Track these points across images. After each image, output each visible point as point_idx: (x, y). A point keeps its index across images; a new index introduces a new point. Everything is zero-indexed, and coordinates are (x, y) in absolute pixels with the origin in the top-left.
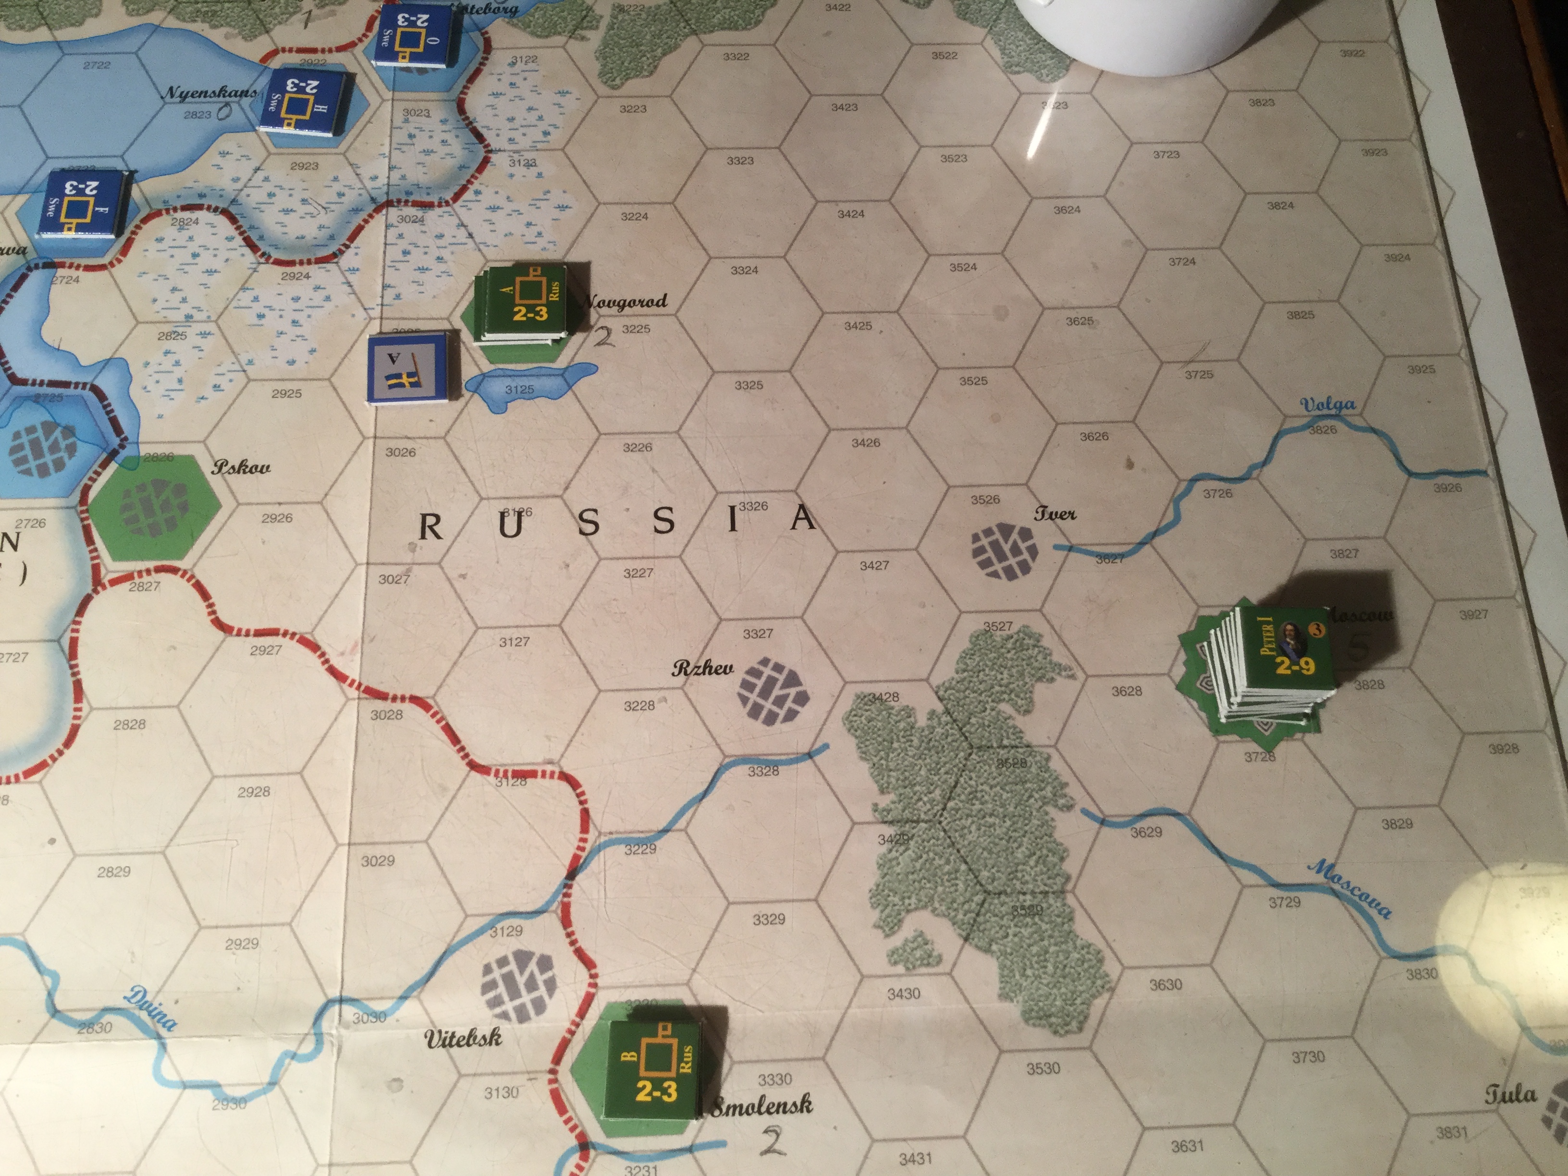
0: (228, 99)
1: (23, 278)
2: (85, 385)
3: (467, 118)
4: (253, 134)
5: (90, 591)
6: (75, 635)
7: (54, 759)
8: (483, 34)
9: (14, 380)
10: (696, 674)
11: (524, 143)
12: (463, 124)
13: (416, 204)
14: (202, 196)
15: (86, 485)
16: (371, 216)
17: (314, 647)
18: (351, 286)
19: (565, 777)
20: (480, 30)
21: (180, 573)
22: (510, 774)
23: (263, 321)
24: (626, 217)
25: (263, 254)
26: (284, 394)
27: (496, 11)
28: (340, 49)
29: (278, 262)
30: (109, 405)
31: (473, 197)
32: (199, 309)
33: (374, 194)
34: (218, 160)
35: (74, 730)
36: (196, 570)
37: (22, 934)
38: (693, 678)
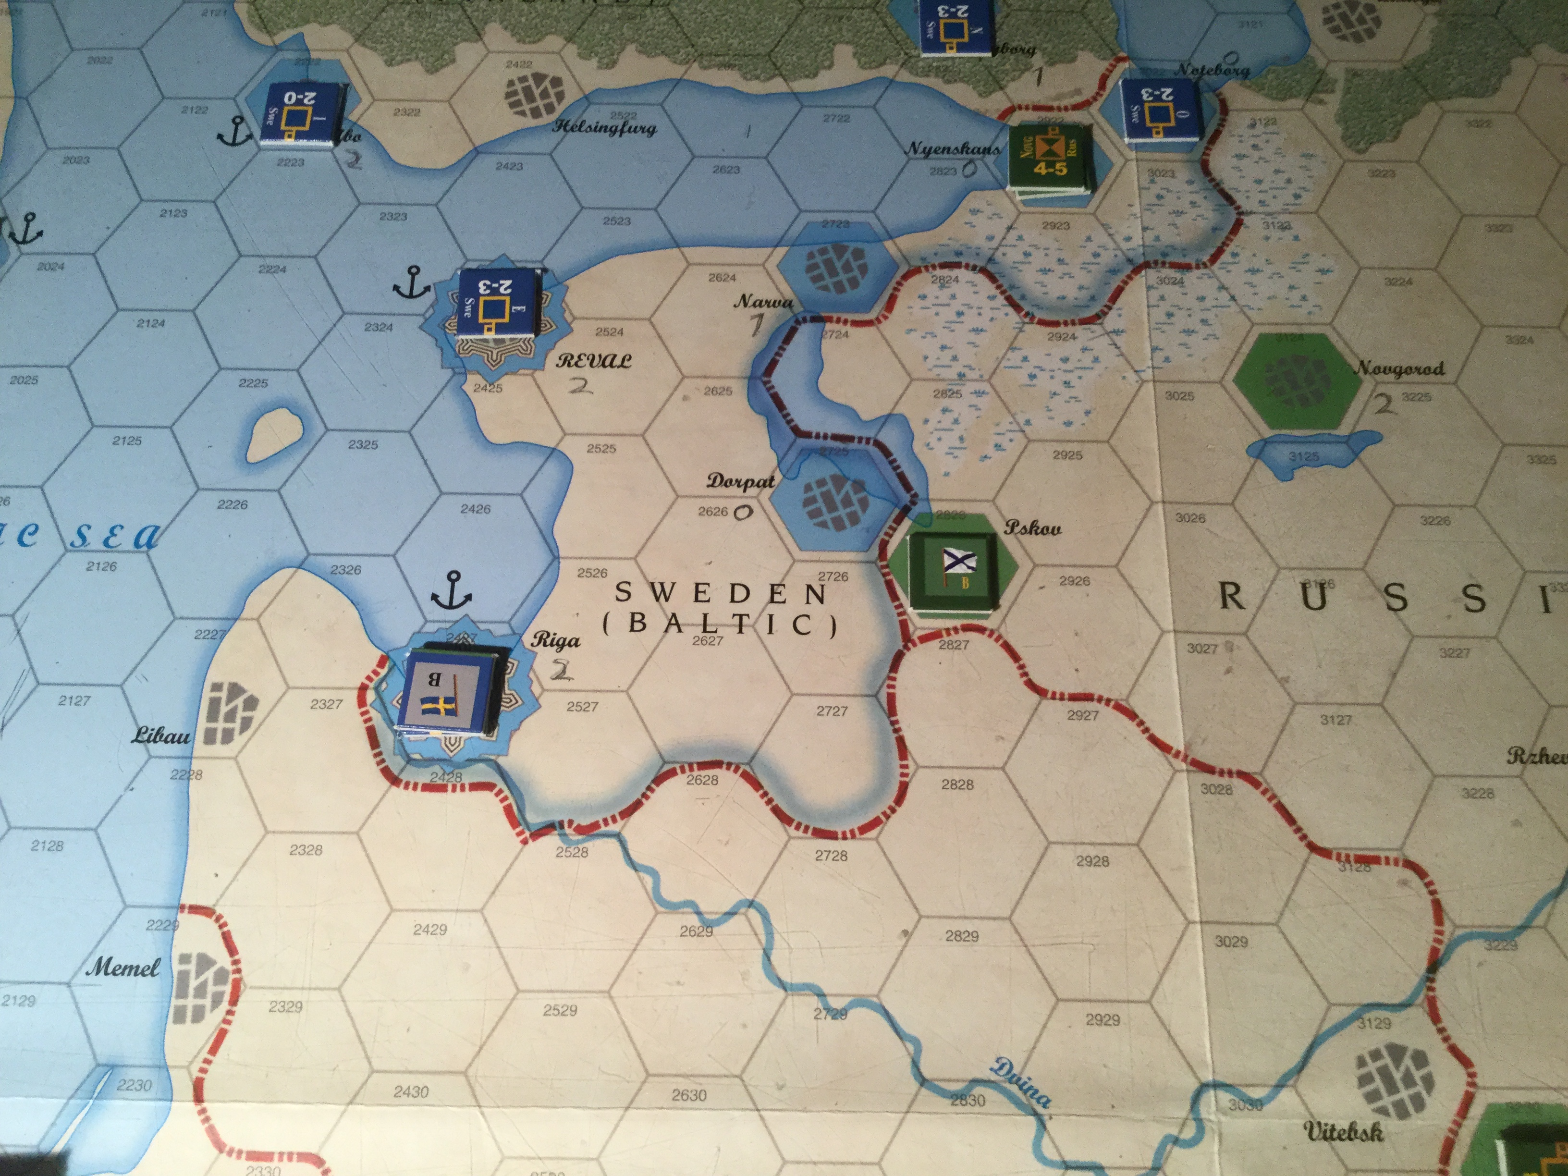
0: (971, 156)
1: (793, 331)
2: (868, 440)
3: (1212, 180)
4: (1001, 192)
5: (901, 648)
6: (891, 691)
7: (888, 817)
8: (1217, 96)
9: (797, 432)
10: (1534, 762)
11: (1275, 206)
12: (1210, 186)
13: (1174, 266)
14: (959, 254)
15: (883, 540)
16: (1130, 277)
17: (1132, 715)
18: (1118, 348)
19: (1410, 865)
20: (1214, 91)
21: (987, 633)
22: (1352, 859)
23: (1035, 381)
24: (1391, 282)
25: (1027, 314)
26: (1066, 455)
27: (1227, 72)
28: (1076, 107)
29: (1042, 322)
30: (895, 460)
31: (1231, 260)
32: (970, 368)
33: (1131, 254)
34: (970, 218)
35: (903, 788)
36: (1002, 631)
37: (877, 996)
38: (1530, 767)
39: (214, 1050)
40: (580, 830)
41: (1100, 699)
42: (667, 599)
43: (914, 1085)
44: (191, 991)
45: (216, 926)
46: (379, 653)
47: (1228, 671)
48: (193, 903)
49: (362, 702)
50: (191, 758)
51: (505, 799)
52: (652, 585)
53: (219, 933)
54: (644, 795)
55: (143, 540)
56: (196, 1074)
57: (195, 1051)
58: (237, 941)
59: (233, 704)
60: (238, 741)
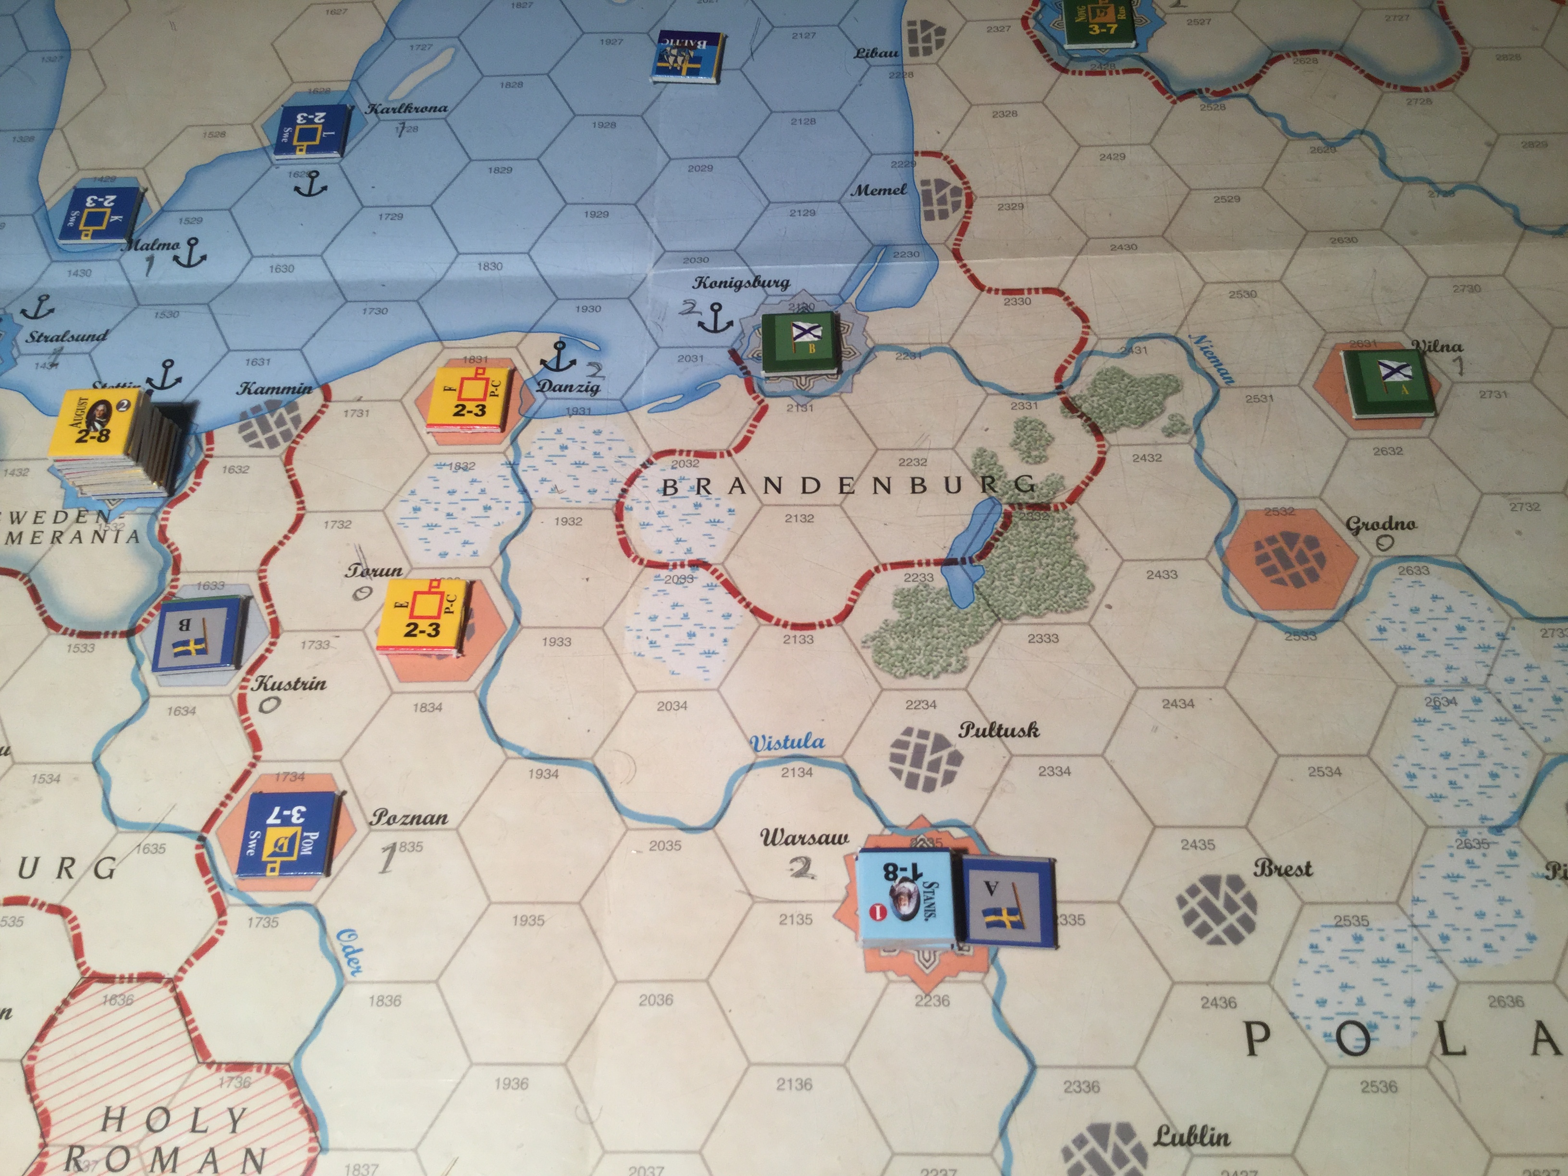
7: (1458, 78)
35: (1466, 61)
37: (1476, 181)
39: (962, 231)
40: (1215, 93)
43: (1520, 229)
44: (935, 201)
45: (945, 162)
48: (925, 150)
49: (1025, 25)
50: (902, 65)
51: (1152, 77)
53: (948, 166)
54: (1261, 71)
56: (951, 247)
57: (947, 235)
58: (963, 169)
59: (927, 33)
60: (936, 53)
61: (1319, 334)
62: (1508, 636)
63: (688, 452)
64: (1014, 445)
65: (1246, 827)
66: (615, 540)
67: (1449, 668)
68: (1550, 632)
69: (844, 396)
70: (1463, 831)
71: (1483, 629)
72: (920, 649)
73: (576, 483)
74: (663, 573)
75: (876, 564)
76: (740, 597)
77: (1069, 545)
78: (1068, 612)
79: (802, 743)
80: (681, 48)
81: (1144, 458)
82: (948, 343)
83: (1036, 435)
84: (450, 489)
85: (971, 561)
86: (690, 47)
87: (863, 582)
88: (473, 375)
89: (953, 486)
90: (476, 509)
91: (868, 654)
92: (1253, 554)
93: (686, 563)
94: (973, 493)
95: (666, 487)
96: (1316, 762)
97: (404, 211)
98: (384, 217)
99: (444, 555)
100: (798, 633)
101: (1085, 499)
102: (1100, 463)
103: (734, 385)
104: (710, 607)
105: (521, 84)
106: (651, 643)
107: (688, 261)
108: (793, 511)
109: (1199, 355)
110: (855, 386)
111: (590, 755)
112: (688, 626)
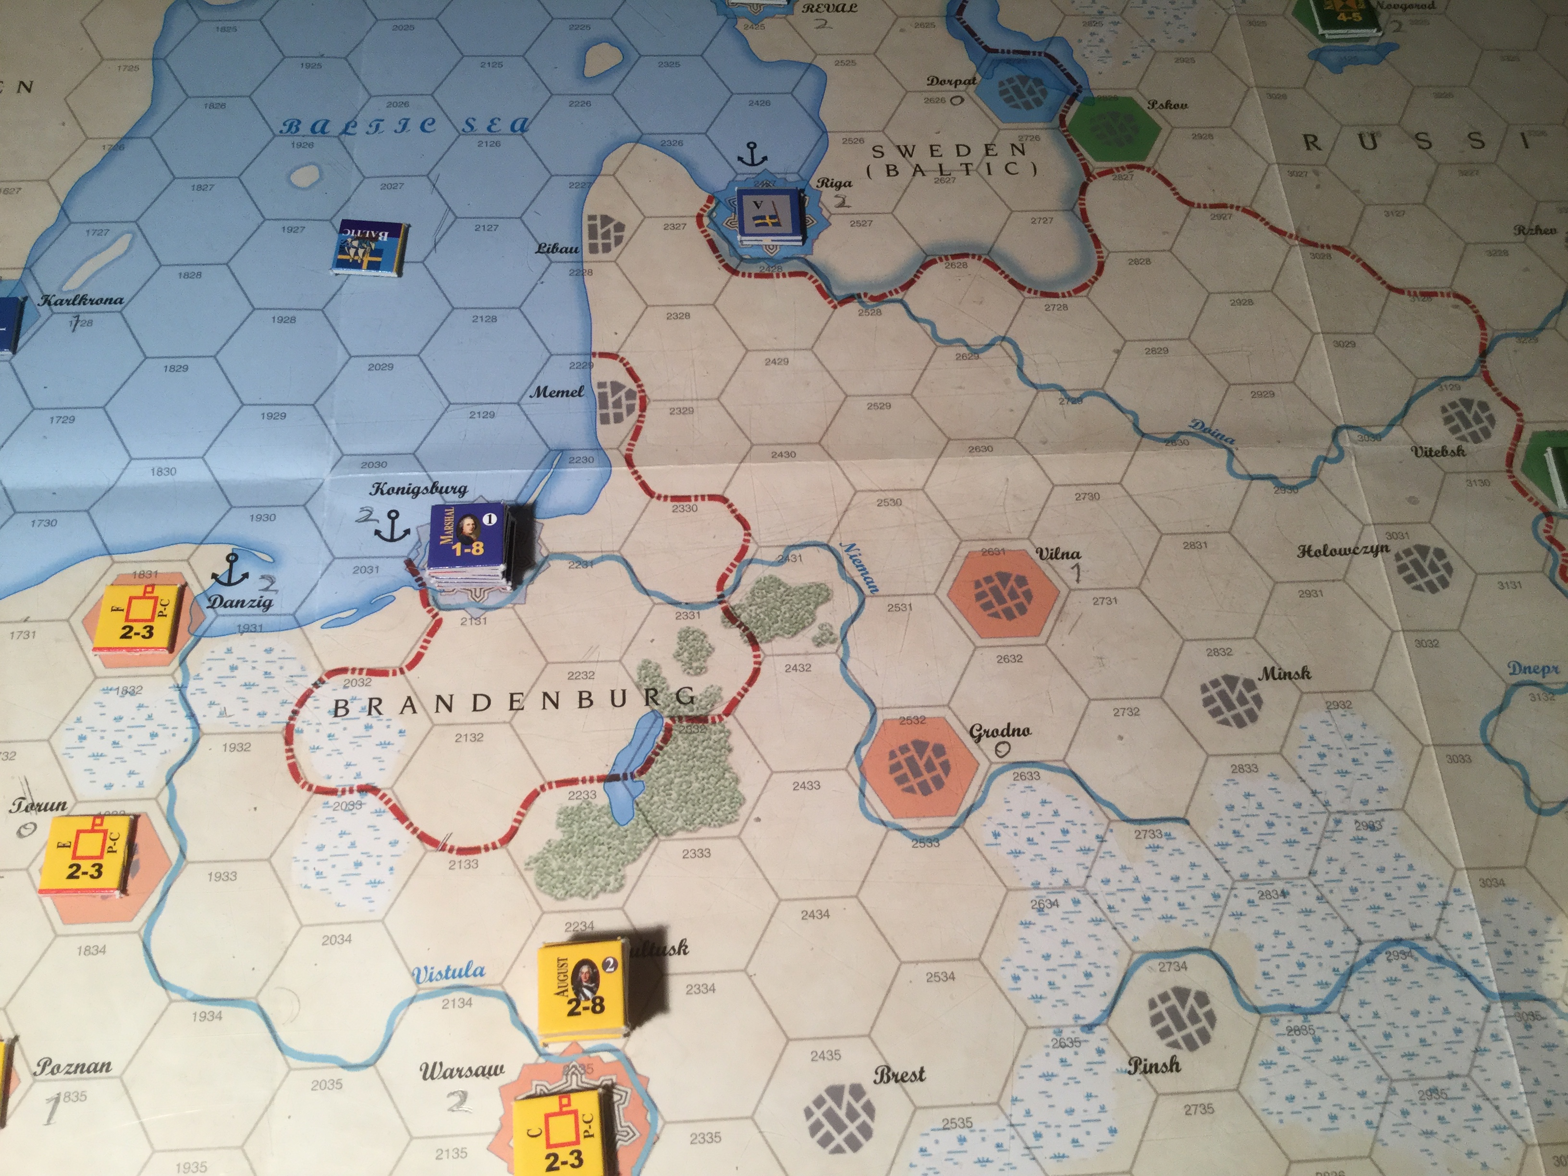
2: (1040, 53)
5: (1085, 180)
6: (1083, 207)
7: (1093, 283)
9: (987, 49)
10: (1531, 234)
15: (1061, 114)
17: (1256, 215)
19: (1457, 296)
21: (1147, 169)
22: (1418, 294)
26: (1183, 61)
30: (1061, 65)
32: (1107, 8)
35: (1101, 265)
36: (1157, 168)
37: (1102, 388)
38: (1530, 237)
39: (635, 436)
40: (873, 298)
41: (1232, 207)
42: (911, 156)
43: (1138, 437)
44: (610, 404)
45: (621, 365)
46: (706, 195)
47: (1318, 187)
48: (602, 351)
49: (700, 224)
50: (582, 262)
51: (816, 281)
52: (898, 147)
53: (624, 369)
54: (916, 276)
55: (517, 126)
56: (625, 452)
57: (621, 439)
58: (638, 373)
59: (606, 228)
60: (615, 251)
61: (955, 543)
62: (1106, 838)
63: (361, 670)
64: (677, 655)
65: (869, 1036)
66: (284, 765)
67: (1053, 871)
68: (1143, 833)
69: (517, 607)
70: (1059, 1031)
71: (1084, 832)
72: (580, 868)
73: (245, 706)
74: (332, 799)
75: (542, 783)
76: (407, 823)
77: (723, 758)
78: (720, 826)
79: (463, 973)
80: (362, 240)
81: (795, 668)
82: (619, 551)
83: (698, 645)
84: (117, 716)
85: (633, 776)
86: (371, 239)
87: (528, 802)
88: (141, 594)
89: (618, 701)
90: (142, 736)
91: (531, 876)
92: (887, 763)
93: (355, 788)
94: (637, 705)
95: (337, 708)
96: (933, 968)
97: (75, 413)
98: (55, 420)
99: (109, 787)
100: (463, 858)
101: (739, 711)
102: (756, 673)
103: (409, 597)
104: (377, 834)
105: (199, 275)
106: (318, 873)
107: (366, 465)
108: (463, 730)
109: (848, 563)
110: (529, 597)
111: (253, 994)
112: (355, 855)
